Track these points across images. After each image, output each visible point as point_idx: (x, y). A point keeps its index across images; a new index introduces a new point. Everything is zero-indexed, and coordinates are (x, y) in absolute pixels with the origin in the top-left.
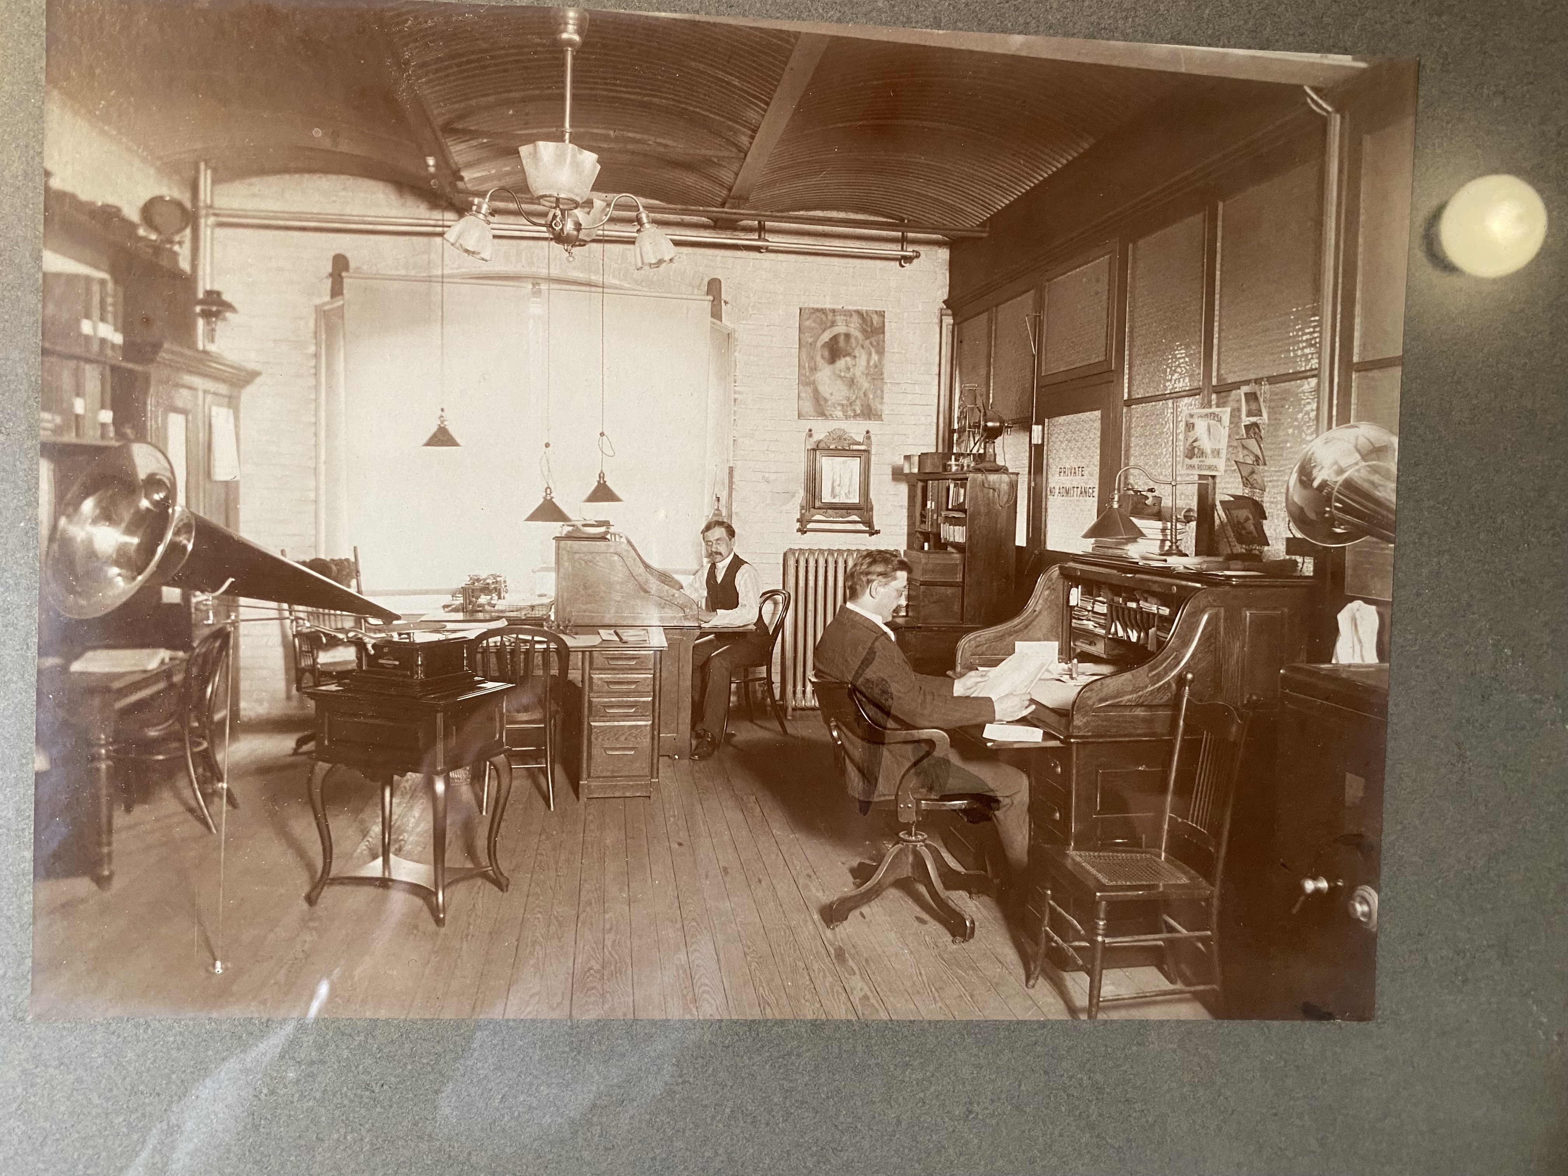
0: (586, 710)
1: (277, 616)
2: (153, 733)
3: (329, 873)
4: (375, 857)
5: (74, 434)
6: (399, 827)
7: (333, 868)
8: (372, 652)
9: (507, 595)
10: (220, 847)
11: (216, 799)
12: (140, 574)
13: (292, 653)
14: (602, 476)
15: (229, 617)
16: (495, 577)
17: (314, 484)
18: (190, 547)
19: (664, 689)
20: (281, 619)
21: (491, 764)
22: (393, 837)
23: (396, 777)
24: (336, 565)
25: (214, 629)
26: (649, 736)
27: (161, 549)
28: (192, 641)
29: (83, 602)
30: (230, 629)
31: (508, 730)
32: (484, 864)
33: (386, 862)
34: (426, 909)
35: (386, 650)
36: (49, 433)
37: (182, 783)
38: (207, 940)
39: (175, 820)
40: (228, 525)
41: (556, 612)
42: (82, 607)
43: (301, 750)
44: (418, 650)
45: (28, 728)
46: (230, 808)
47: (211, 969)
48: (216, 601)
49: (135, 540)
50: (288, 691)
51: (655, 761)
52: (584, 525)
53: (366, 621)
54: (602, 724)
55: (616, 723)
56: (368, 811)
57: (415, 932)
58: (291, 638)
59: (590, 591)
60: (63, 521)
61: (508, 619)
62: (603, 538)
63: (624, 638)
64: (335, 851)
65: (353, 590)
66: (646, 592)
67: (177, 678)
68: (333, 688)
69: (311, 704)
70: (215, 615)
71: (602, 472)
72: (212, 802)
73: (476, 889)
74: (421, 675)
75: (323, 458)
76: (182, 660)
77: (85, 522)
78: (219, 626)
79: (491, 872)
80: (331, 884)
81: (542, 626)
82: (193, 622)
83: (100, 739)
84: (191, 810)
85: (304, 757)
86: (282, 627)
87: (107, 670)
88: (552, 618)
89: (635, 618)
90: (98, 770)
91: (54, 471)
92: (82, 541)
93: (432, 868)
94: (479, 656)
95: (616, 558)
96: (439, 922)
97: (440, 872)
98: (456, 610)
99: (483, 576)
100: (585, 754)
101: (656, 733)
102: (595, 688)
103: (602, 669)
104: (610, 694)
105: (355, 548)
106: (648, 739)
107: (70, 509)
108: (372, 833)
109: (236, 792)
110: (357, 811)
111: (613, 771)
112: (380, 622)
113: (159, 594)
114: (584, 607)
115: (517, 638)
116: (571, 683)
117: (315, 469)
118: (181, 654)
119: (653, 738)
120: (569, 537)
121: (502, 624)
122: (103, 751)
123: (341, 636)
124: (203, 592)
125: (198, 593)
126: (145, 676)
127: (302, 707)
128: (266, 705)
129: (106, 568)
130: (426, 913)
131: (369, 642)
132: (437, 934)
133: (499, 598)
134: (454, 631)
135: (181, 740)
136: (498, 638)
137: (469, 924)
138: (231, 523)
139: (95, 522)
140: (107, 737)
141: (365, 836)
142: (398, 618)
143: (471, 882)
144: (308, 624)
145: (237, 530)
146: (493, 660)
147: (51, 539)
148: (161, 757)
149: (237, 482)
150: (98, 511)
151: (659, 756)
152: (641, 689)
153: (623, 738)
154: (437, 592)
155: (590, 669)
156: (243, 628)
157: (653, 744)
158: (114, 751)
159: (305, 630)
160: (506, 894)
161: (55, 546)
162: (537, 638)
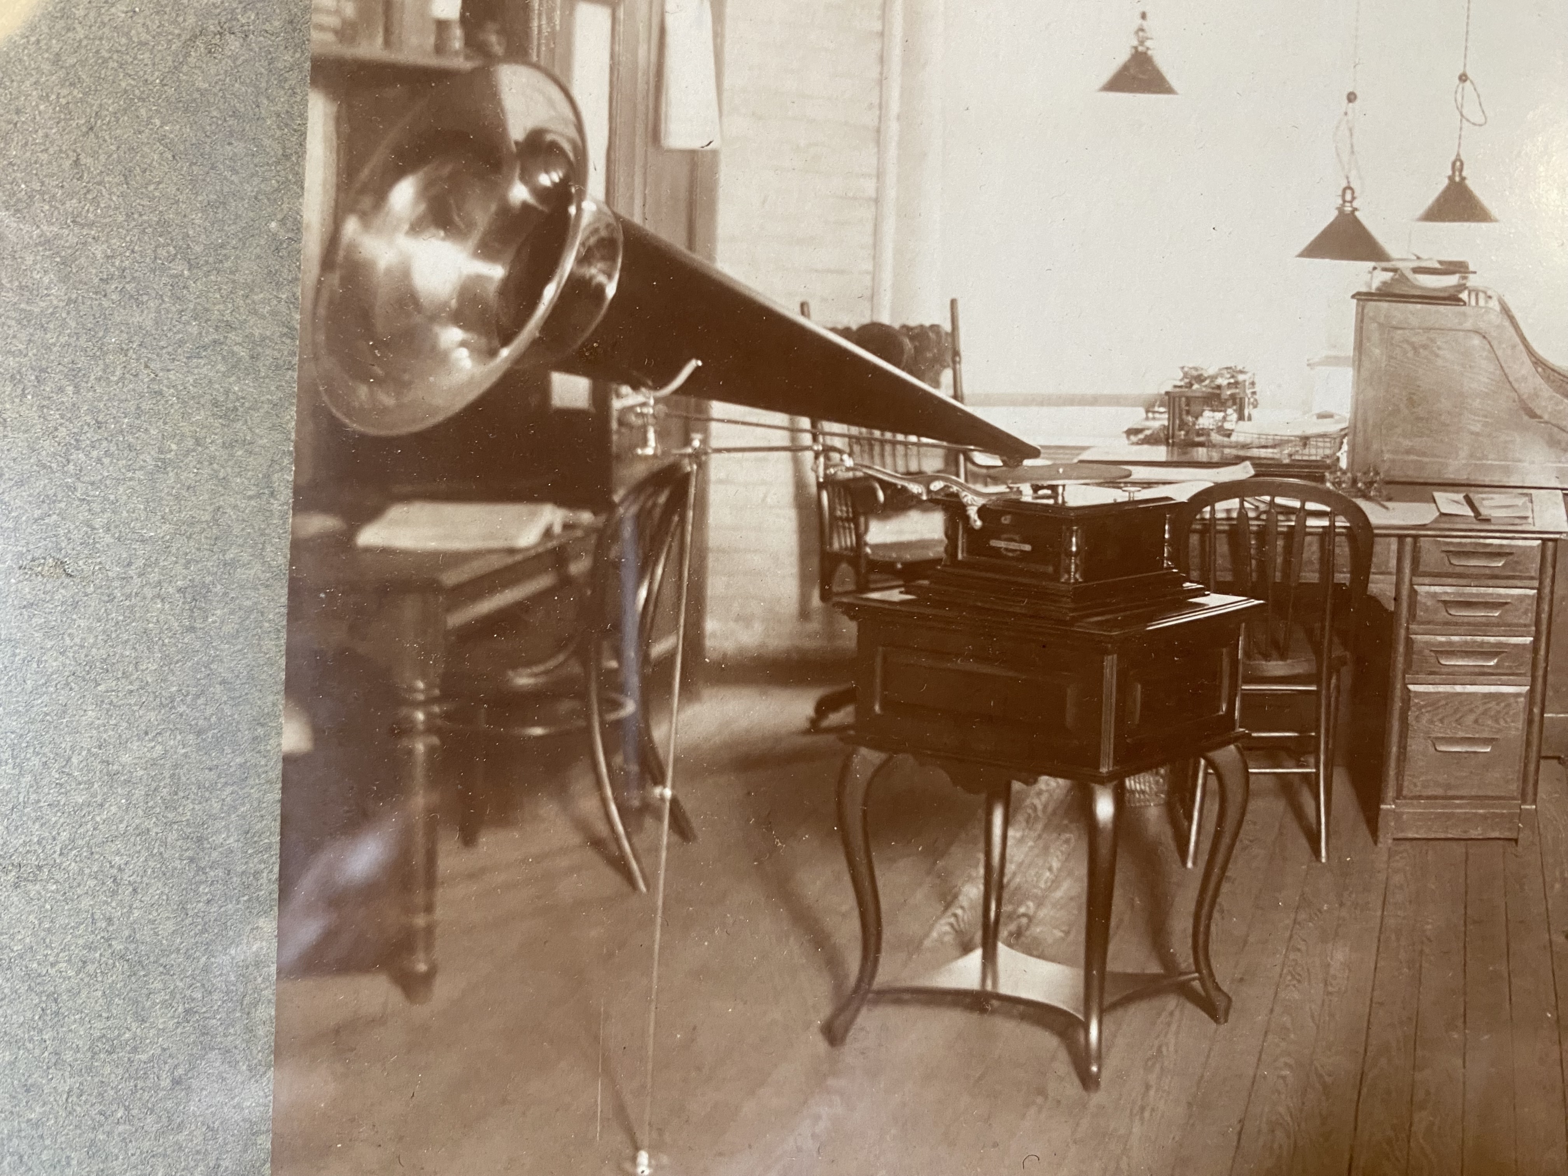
0: (1400, 659)
1: (786, 443)
2: (523, 680)
3: (873, 976)
4: (966, 949)
5: (380, 40)
6: (1018, 888)
7: (880, 970)
8: (979, 523)
9: (1255, 413)
10: (653, 921)
11: (649, 822)
12: (506, 341)
13: (815, 520)
14: (1458, 165)
15: (687, 442)
16: (1233, 372)
17: (874, 161)
18: (611, 290)
19: (1558, 620)
20: (795, 449)
21: (1210, 763)
22: (1006, 908)
23: (1017, 786)
24: (912, 339)
25: (657, 465)
26: (1522, 717)
27: (550, 292)
28: (610, 492)
29: (388, 400)
30: (690, 467)
31: (1246, 695)
32: (1183, 966)
33: (989, 958)
34: (1063, 1055)
35: (1006, 520)
36: (329, 37)
37: (581, 784)
38: (620, 1111)
39: (564, 862)
40: (691, 246)
41: (1352, 452)
42: (385, 410)
43: (825, 723)
44: (1071, 522)
45: (271, 663)
46: (676, 838)
47: (627, 1166)
48: (661, 407)
49: (496, 272)
50: (804, 599)
51: (1532, 767)
52: (1417, 270)
53: (968, 459)
54: (1431, 688)
55: (1459, 689)
56: (957, 851)
57: (1040, 1100)
58: (814, 489)
59: (1420, 411)
60: (351, 226)
61: (1257, 463)
62: (1452, 298)
63: (1485, 512)
64: (888, 934)
65: (944, 393)
66: (1533, 415)
67: (578, 567)
68: (895, 595)
69: (849, 628)
70: (659, 435)
71: (1458, 159)
72: (640, 828)
73: (1164, 1017)
74: (1074, 574)
75: (894, 107)
76: (590, 530)
77: (396, 228)
78: (667, 461)
79: (1196, 984)
80: (876, 1002)
81: (1322, 479)
82: (614, 449)
83: (413, 690)
84: (597, 843)
85: (831, 738)
86: (797, 465)
87: (432, 545)
88: (1343, 464)
89: (1507, 470)
90: (410, 752)
91: (338, 120)
92: (388, 271)
93: (1082, 972)
94: (1194, 539)
95: (1476, 341)
96: (1088, 1081)
97: (1095, 983)
98: (1152, 440)
99: (1211, 371)
100: (1394, 749)
101: (1536, 710)
102: (1420, 613)
103: (1438, 576)
104: (1450, 626)
105: (953, 302)
106: (1520, 724)
107: (367, 202)
108: (963, 900)
109: (688, 805)
110: (935, 853)
111: (1449, 787)
112: (996, 461)
113: (545, 390)
114: (1407, 443)
115: (1272, 503)
116: (1374, 602)
117: (878, 131)
118: (586, 517)
119: (1530, 722)
120: (1385, 294)
121: (1243, 472)
122: (420, 716)
123: (915, 488)
124: (635, 387)
125: (625, 389)
126: (510, 560)
127: (831, 634)
128: (758, 627)
129: (437, 329)
130: (1063, 1065)
131: (973, 503)
132: (1084, 1106)
133: (1241, 418)
134: (1148, 484)
135: (583, 696)
136: (1234, 503)
137: (1148, 1087)
138: (699, 243)
139: (416, 228)
140: (429, 686)
141: (947, 907)
142: (1034, 453)
143: (1156, 1003)
144: (849, 462)
145: (711, 257)
146: (1223, 547)
147: (328, 262)
148: (538, 731)
149: (715, 153)
150: (422, 207)
151: (1540, 757)
152: (1510, 619)
153: (1471, 718)
154: (1116, 400)
155: (1415, 572)
156: (717, 466)
157: (1529, 733)
158: (447, 716)
159: (842, 475)
160: (1224, 1027)
161: (335, 279)
162: (1311, 506)
